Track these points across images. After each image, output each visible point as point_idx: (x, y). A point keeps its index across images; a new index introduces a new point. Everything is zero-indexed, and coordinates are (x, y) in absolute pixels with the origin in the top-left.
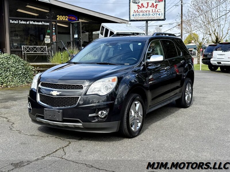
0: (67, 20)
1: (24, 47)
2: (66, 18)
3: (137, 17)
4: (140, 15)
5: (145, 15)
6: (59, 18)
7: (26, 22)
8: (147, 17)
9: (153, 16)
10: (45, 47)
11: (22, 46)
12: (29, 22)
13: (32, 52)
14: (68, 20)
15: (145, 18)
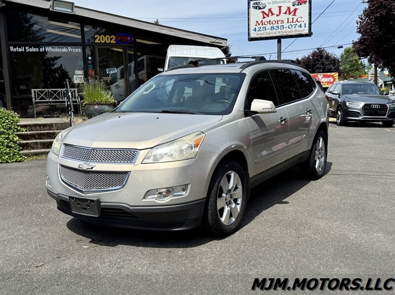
0: (113, 42)
1: (35, 91)
2: (111, 39)
3: (262, 32)
4: (267, 28)
5: (275, 28)
6: (99, 40)
7: (39, 50)
8: (279, 32)
9: (290, 30)
10: (74, 91)
11: (33, 90)
12: (43, 49)
13: (51, 100)
14: (115, 42)
15: (275, 33)
